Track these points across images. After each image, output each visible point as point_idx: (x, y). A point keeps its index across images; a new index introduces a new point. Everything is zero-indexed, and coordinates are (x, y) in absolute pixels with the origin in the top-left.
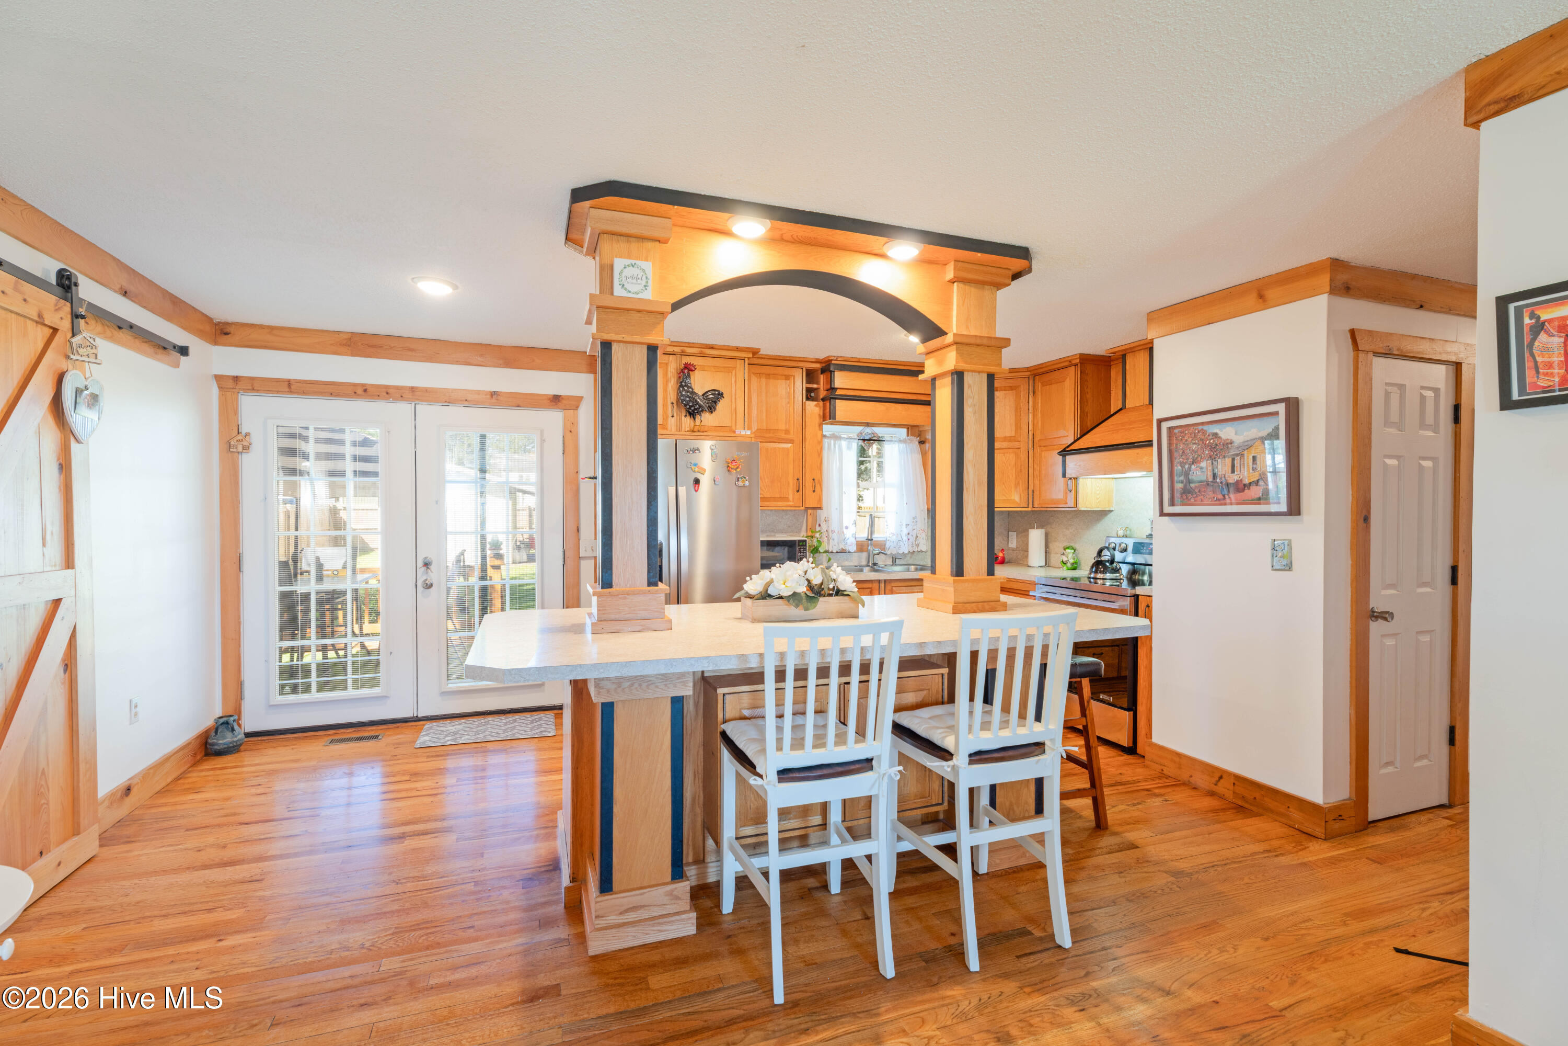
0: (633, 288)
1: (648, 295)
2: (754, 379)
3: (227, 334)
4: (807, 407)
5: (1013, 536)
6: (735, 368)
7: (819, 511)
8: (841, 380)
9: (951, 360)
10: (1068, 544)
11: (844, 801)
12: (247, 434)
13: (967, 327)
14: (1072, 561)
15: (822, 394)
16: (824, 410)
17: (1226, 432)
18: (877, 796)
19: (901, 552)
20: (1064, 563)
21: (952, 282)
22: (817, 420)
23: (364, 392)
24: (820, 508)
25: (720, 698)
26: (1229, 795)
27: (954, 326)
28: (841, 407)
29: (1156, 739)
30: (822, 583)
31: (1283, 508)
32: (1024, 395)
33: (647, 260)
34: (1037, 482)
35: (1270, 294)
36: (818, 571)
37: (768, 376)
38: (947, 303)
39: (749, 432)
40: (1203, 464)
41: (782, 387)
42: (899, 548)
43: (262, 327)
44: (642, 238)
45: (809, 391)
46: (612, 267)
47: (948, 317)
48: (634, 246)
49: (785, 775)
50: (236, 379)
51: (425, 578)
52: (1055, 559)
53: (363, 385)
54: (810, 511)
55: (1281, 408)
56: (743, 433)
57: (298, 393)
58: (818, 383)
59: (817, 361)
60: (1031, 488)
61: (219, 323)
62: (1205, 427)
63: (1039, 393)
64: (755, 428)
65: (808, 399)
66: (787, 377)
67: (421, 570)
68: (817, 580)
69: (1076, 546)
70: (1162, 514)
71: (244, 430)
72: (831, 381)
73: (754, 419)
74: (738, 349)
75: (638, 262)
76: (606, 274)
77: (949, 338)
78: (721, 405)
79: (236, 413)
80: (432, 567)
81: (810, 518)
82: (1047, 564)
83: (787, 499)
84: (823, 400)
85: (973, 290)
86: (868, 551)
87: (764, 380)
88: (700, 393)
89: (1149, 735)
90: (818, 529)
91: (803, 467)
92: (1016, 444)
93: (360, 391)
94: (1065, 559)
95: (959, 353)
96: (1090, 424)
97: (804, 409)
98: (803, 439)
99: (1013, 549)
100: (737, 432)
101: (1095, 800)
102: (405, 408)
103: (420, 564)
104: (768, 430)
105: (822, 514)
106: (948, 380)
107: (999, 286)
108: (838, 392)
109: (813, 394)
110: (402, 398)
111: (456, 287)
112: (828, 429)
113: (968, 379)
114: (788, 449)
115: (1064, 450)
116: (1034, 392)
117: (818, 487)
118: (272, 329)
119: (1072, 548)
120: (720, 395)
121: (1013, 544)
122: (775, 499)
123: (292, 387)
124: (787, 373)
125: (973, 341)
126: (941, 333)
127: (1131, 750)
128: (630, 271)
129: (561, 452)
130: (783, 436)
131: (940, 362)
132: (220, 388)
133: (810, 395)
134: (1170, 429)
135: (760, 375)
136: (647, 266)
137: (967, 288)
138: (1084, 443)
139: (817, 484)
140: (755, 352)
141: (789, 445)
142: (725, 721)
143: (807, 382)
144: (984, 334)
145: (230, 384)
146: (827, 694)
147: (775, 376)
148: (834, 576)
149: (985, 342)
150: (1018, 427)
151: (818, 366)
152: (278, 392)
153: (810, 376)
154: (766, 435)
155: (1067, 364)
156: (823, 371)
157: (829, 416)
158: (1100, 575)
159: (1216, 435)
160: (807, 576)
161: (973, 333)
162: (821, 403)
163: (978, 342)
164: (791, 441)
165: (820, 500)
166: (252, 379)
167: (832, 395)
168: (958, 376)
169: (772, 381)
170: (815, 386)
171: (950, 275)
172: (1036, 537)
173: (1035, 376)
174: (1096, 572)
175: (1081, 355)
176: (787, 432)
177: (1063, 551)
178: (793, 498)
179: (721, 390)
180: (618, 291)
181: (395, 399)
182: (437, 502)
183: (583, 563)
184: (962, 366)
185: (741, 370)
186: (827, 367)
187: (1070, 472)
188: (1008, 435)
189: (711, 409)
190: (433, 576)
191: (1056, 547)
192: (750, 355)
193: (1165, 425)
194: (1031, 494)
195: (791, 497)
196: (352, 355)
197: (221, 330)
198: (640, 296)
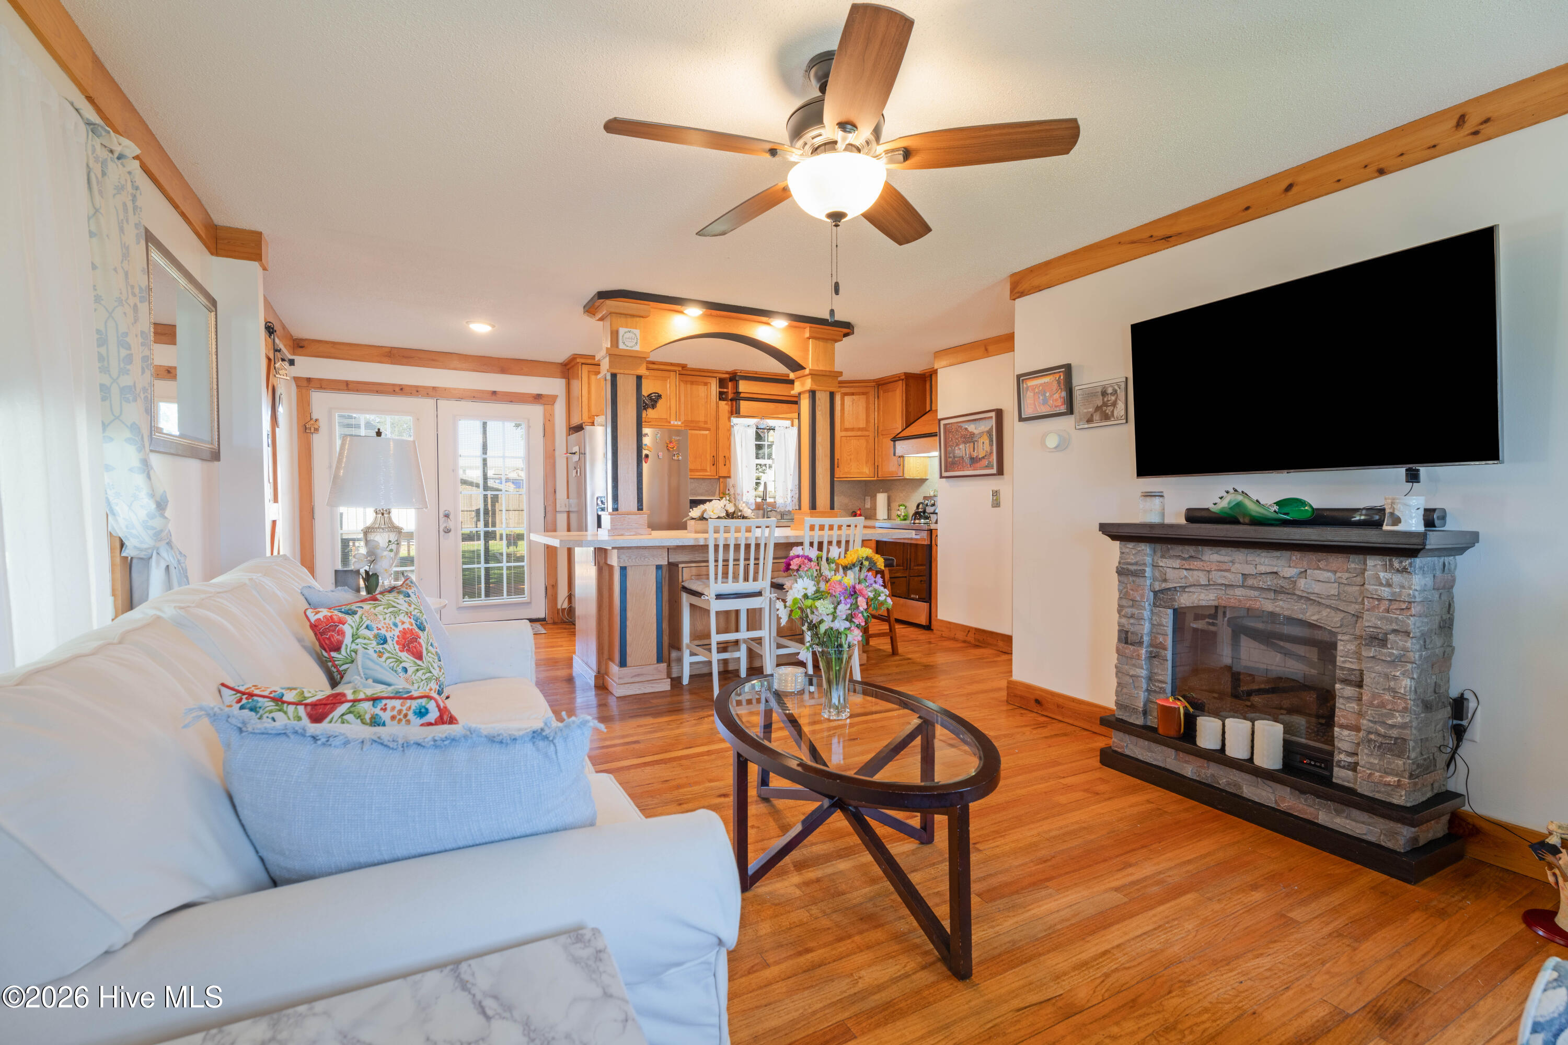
0: (630, 344)
1: (637, 348)
2: (682, 384)
3: (302, 347)
4: (720, 405)
5: (868, 499)
6: (669, 377)
7: (728, 479)
8: (744, 387)
9: (808, 384)
10: (901, 503)
11: (748, 610)
12: (316, 420)
13: (818, 365)
14: (903, 514)
15: (730, 396)
16: (732, 407)
17: (971, 428)
18: (764, 608)
19: (787, 510)
20: (899, 516)
21: (809, 338)
22: (727, 414)
23: (400, 390)
24: (729, 477)
25: (680, 569)
26: (972, 641)
27: (810, 364)
28: (744, 405)
29: (939, 617)
30: (734, 512)
31: (994, 471)
32: (871, 398)
33: (636, 328)
34: (880, 460)
35: (990, 348)
36: (732, 505)
37: (692, 383)
38: (806, 350)
39: (679, 423)
40: (961, 447)
41: (702, 390)
42: (786, 507)
43: (327, 342)
44: (633, 316)
45: (721, 393)
46: (617, 332)
47: (806, 359)
48: (629, 320)
49: (719, 597)
50: (309, 380)
51: (445, 525)
52: (894, 513)
53: (400, 385)
54: (721, 480)
55: (993, 414)
56: (676, 423)
57: (353, 390)
58: (727, 388)
59: (727, 373)
60: (876, 464)
61: (296, 339)
62: (962, 425)
63: (881, 398)
64: (683, 419)
65: (720, 399)
66: (706, 384)
67: (442, 519)
68: (731, 509)
69: (907, 504)
70: (941, 477)
71: (314, 417)
72: (737, 387)
73: (682, 413)
74: (672, 364)
75: (632, 330)
76: (615, 335)
77: (807, 371)
78: (660, 404)
79: (309, 405)
80: (451, 517)
81: (722, 485)
82: (889, 518)
83: (705, 470)
84: (731, 400)
85: (821, 343)
86: (763, 509)
87: (689, 386)
88: (646, 395)
89: (937, 616)
90: (727, 492)
91: (717, 448)
92: (866, 433)
93: (397, 389)
94: (899, 513)
95: (813, 380)
96: (912, 420)
97: (717, 407)
98: (717, 428)
99: (868, 509)
100: (672, 422)
101: (891, 638)
102: (430, 403)
103: (441, 515)
104: (692, 421)
105: (730, 482)
106: (807, 395)
107: (836, 341)
108: (742, 395)
109: (724, 396)
110: (428, 395)
111: (493, 326)
112: (735, 420)
113: (818, 395)
114: (706, 435)
115: (894, 438)
116: (878, 397)
117: (727, 462)
118: (334, 344)
119: (904, 505)
120: (659, 396)
121: (868, 505)
122: (697, 470)
123: (350, 386)
124: (705, 381)
125: (820, 373)
126: (803, 368)
127: (928, 627)
128: (628, 335)
129: (542, 435)
130: (703, 425)
131: (803, 384)
132: (298, 386)
133: (722, 396)
134: (945, 425)
135: (686, 382)
136: (637, 332)
137: (817, 342)
138: (907, 433)
139: (727, 460)
140: (684, 367)
141: (707, 432)
142: (683, 582)
143: (720, 387)
144: (828, 369)
145: (305, 383)
146: (738, 569)
147: (697, 383)
148: (741, 508)
149: (828, 374)
150: (868, 421)
151: (727, 376)
152: (339, 390)
153: (722, 383)
154: (692, 425)
155: (897, 378)
156: (731, 379)
157: (736, 412)
158: (917, 521)
159: (966, 429)
160: (726, 508)
161: (821, 368)
162: (730, 403)
163: (824, 373)
164: (708, 429)
165: (729, 471)
166: (321, 380)
167: (737, 398)
168: (813, 393)
169: (694, 387)
170: (725, 390)
171: (807, 335)
172: (881, 498)
173: (879, 385)
174: (915, 519)
175: (905, 373)
176: (706, 422)
177: (897, 508)
178: (710, 471)
179: (660, 393)
180: (621, 346)
181: (423, 396)
182: (453, 471)
183: (559, 516)
184: (815, 387)
185: (673, 379)
186: (734, 377)
187: (898, 452)
188: (861, 426)
189: (654, 407)
190: (451, 524)
191: (894, 505)
192: (680, 369)
193: (943, 423)
194: (876, 468)
195: (708, 469)
196: (392, 363)
197: (298, 344)
198: (633, 349)
